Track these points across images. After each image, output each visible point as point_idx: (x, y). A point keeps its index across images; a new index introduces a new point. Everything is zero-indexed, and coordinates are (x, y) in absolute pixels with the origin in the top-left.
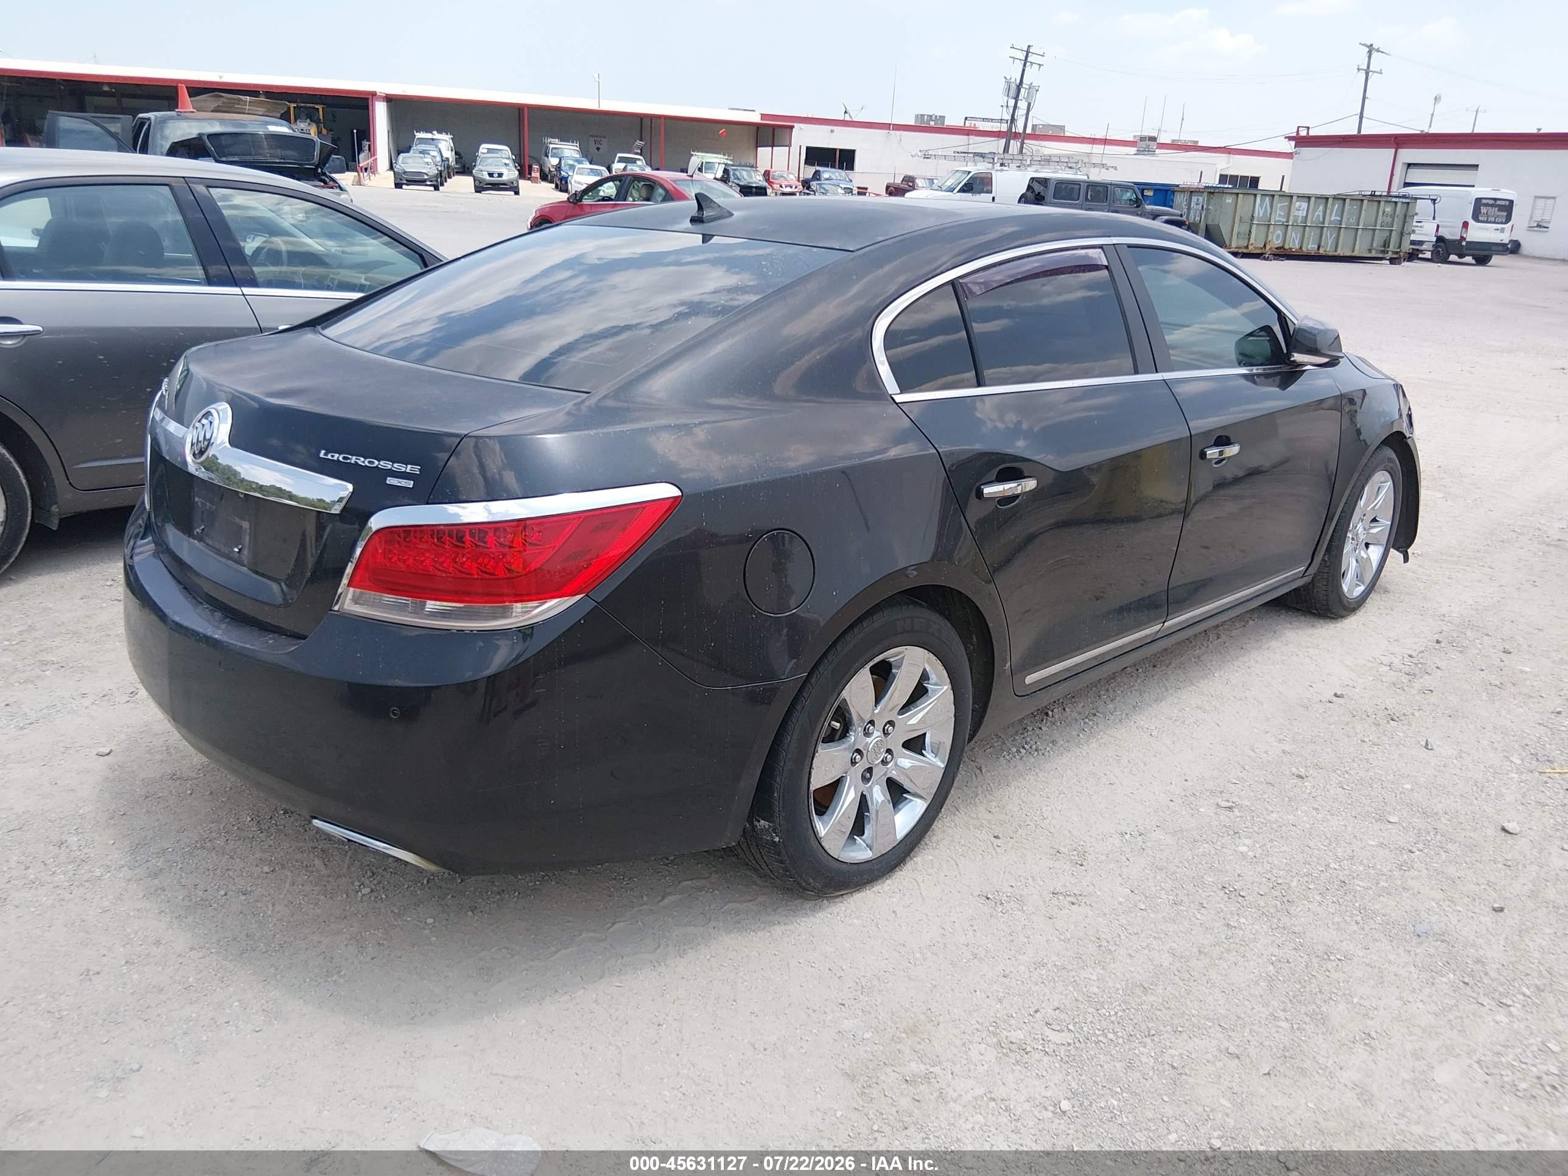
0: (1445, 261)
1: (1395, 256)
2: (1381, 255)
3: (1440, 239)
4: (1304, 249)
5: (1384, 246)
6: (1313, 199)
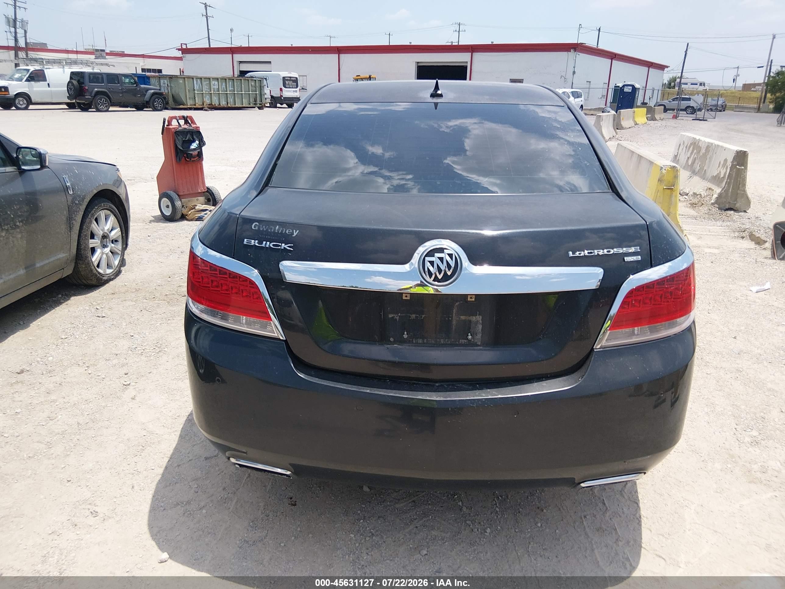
0: (276, 107)
1: (261, 106)
2: (254, 106)
3: (272, 97)
4: (221, 105)
5: (255, 101)
6: (219, 80)
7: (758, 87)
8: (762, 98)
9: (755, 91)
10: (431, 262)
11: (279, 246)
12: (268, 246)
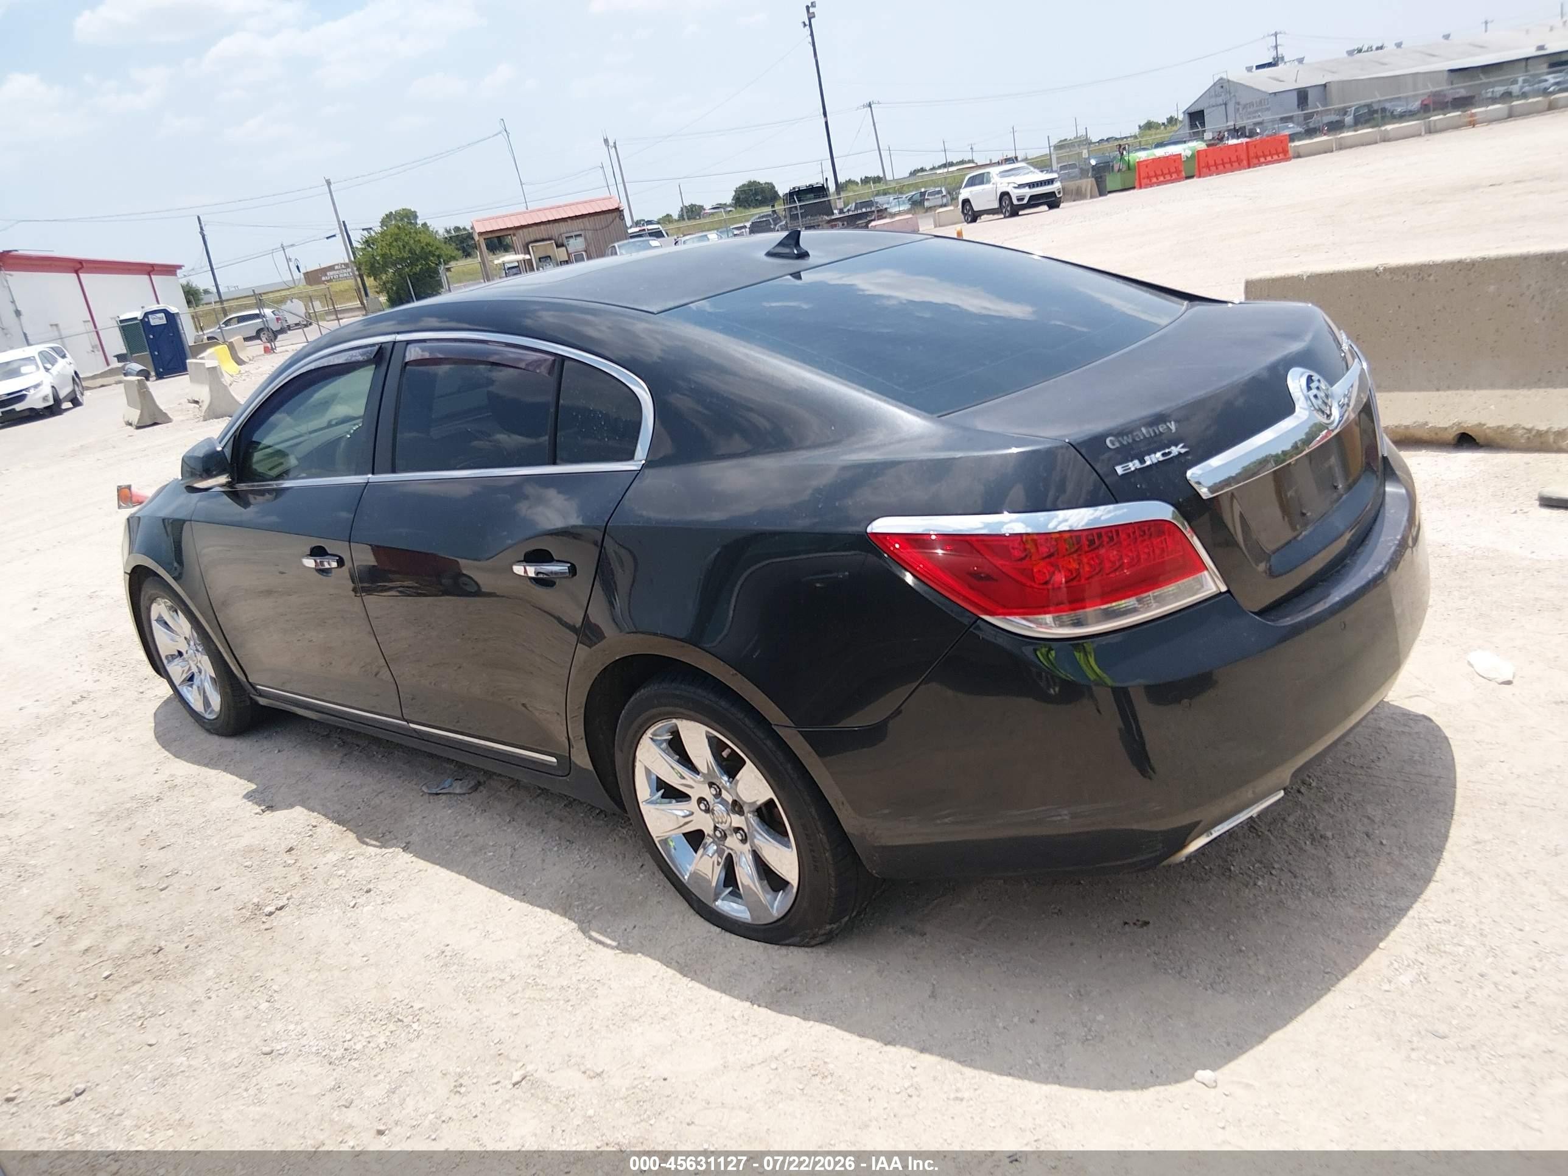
7: (331, 273)
8: (359, 288)
9: (330, 281)
10: (1316, 396)
11: (1170, 453)
12: (1155, 461)
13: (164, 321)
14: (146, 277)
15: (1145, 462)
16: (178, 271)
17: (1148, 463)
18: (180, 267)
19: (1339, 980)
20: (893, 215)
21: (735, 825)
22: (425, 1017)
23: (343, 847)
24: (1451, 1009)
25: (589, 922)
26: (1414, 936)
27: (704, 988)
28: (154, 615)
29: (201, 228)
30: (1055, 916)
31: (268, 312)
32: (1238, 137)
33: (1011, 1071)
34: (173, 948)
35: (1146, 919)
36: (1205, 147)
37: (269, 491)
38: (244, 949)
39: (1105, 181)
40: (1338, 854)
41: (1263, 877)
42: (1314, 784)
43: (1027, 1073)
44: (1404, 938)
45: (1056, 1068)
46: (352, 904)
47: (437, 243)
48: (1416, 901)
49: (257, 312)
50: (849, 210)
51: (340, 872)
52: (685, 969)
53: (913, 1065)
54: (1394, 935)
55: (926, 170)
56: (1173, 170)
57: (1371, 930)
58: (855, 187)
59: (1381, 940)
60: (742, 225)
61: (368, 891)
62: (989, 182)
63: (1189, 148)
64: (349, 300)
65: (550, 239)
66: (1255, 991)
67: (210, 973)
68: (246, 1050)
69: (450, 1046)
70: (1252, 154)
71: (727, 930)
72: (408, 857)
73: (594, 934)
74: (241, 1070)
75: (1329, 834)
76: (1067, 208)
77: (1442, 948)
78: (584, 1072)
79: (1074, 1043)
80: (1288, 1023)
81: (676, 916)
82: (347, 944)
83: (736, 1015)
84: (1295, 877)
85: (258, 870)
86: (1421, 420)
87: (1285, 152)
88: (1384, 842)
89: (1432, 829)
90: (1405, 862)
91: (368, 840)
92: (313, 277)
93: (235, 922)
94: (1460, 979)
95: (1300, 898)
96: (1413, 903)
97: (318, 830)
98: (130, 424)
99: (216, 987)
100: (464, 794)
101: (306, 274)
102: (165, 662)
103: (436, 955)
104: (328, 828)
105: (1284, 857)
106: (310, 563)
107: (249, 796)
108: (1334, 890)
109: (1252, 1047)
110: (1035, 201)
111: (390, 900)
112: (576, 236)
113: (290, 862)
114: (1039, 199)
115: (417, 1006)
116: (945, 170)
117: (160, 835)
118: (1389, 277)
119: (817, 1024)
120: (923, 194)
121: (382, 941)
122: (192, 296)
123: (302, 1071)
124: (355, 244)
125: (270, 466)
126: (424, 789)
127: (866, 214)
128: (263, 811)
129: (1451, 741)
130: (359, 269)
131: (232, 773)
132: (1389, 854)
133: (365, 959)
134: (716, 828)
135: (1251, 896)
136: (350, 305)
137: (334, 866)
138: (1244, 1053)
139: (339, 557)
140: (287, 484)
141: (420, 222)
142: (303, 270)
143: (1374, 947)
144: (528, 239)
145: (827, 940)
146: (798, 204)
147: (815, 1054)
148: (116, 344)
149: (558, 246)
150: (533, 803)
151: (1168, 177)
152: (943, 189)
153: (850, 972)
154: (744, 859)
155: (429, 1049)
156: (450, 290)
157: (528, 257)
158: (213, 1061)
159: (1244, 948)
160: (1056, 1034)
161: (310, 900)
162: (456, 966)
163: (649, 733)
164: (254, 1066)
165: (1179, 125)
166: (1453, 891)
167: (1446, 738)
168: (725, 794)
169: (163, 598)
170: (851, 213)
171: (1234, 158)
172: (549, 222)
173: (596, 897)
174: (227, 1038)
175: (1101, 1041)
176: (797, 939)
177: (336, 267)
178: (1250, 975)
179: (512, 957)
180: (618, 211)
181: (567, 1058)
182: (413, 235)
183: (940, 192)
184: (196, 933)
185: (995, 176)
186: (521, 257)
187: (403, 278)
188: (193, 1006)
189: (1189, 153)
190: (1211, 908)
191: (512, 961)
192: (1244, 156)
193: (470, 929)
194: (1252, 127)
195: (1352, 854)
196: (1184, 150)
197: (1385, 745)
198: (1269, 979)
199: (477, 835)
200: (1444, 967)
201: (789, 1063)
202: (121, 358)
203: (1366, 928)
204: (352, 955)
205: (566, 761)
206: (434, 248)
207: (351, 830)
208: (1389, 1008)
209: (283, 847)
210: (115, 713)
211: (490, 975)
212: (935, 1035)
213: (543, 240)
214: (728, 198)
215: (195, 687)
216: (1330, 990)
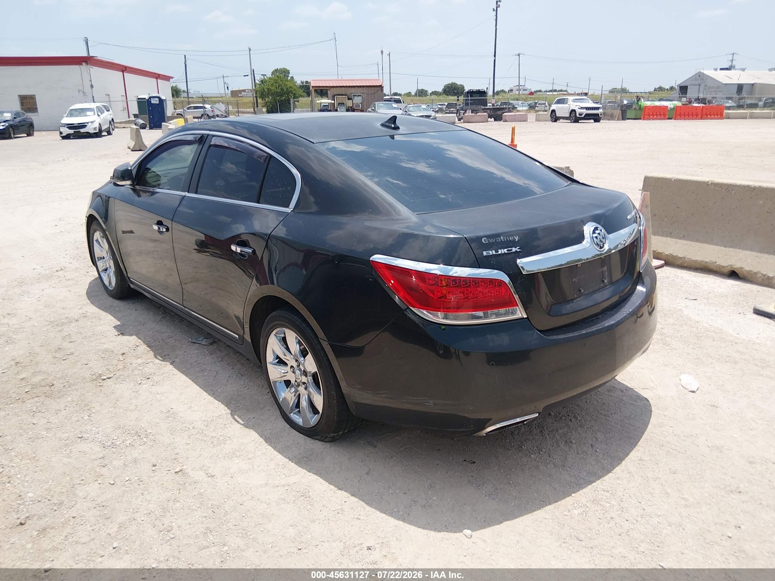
7: (244, 93)
8: (254, 103)
9: (243, 96)
10: (596, 237)
11: (511, 250)
12: (503, 252)
13: (158, 102)
14: (155, 80)
15: (498, 252)
16: (171, 79)
17: (499, 253)
18: (172, 78)
19: (547, 505)
20: (518, 111)
21: (303, 381)
22: (150, 437)
23: (146, 358)
24: (590, 529)
25: (235, 411)
26: (590, 494)
27: (272, 449)
28: (95, 238)
29: (185, 61)
30: (436, 451)
31: (207, 106)
32: (699, 103)
33: (386, 512)
34: (58, 385)
35: (475, 461)
36: (681, 105)
37: (149, 192)
38: (88, 392)
39: (626, 113)
40: (574, 451)
41: (535, 454)
42: (579, 418)
43: (392, 514)
44: (585, 494)
45: (405, 515)
46: (139, 383)
47: (295, 87)
48: (599, 479)
49: (202, 105)
50: (497, 105)
51: (140, 368)
52: (267, 440)
53: (346, 501)
54: (581, 492)
55: (542, 92)
56: (662, 113)
57: (572, 487)
58: (504, 94)
59: (574, 492)
60: (443, 103)
61: (148, 379)
62: (566, 103)
63: (673, 104)
64: (249, 108)
65: (346, 95)
66: (507, 501)
67: (70, 399)
68: (72, 434)
69: (156, 451)
70: (704, 113)
71: (292, 428)
72: (171, 367)
73: (236, 417)
74: (67, 442)
75: (574, 442)
76: (603, 123)
77: (600, 502)
78: (207, 474)
79: (418, 506)
80: (515, 518)
81: (274, 417)
82: (131, 399)
83: (280, 464)
84: (550, 457)
85: (106, 360)
86: (714, 260)
87: (721, 115)
88: (598, 450)
89: (623, 449)
90: (603, 461)
91: (158, 356)
92: (235, 93)
93: (88, 380)
94: (601, 517)
95: (547, 466)
96: (597, 480)
97: (139, 348)
98: (129, 148)
99: (70, 405)
100: (206, 345)
101: (232, 92)
102: (97, 260)
103: (165, 411)
104: (143, 348)
105: (549, 447)
106: (156, 227)
107: (115, 327)
108: (564, 466)
109: (494, 525)
110: (588, 117)
111: (156, 384)
112: (358, 96)
113: (121, 359)
114: (590, 116)
115: (149, 431)
116: (551, 93)
117: (72, 336)
118: (713, 188)
119: (313, 475)
120: (536, 103)
121: (146, 401)
122: (176, 92)
123: (91, 448)
124: (257, 81)
125: (155, 180)
126: (190, 339)
127: (503, 109)
128: (119, 335)
129: (653, 413)
130: (256, 94)
131: (112, 316)
132: (597, 456)
133: (136, 407)
134: (296, 381)
135: (526, 461)
136: (249, 110)
137: (139, 365)
138: (490, 527)
139: (168, 227)
140: (158, 190)
141: (290, 75)
142: (230, 89)
143: (570, 495)
144: (335, 93)
145: (333, 440)
146: (470, 98)
147: (306, 487)
148: (134, 109)
149: (349, 99)
150: (234, 356)
151: (659, 117)
152: (546, 103)
153: (337, 456)
154: (304, 397)
155: (147, 451)
156: (293, 112)
157: (333, 102)
158: (57, 436)
159: (511, 482)
160: (413, 501)
161: (123, 377)
162: (172, 418)
163: (274, 332)
164: (72, 442)
165: (674, 91)
166: (618, 479)
167: (651, 411)
168: (301, 367)
169: (99, 231)
170: (498, 107)
171: (694, 113)
172: (347, 86)
173: (243, 402)
174: (66, 428)
175: (430, 508)
176: (319, 437)
177: (247, 91)
178: (508, 494)
179: (197, 420)
180: (381, 87)
181: (202, 466)
182: (284, 81)
183: (545, 104)
184: (71, 381)
185: (570, 101)
186: (330, 101)
187: (275, 102)
188: (58, 411)
189: (672, 106)
190: (506, 462)
191: (196, 421)
192: (700, 113)
193: (184, 404)
194: (711, 99)
195: (580, 453)
196: (670, 104)
197: (621, 408)
198: (516, 498)
199: (204, 364)
200: (597, 511)
201: (294, 488)
202: (136, 116)
203: (570, 486)
204: (131, 404)
205: (242, 338)
206: (293, 90)
207: (153, 351)
208: (562, 522)
209: (121, 352)
210: (73, 279)
211: (185, 425)
212: (361, 490)
213: (342, 95)
214: (440, 89)
215: (107, 274)
216: (540, 509)
